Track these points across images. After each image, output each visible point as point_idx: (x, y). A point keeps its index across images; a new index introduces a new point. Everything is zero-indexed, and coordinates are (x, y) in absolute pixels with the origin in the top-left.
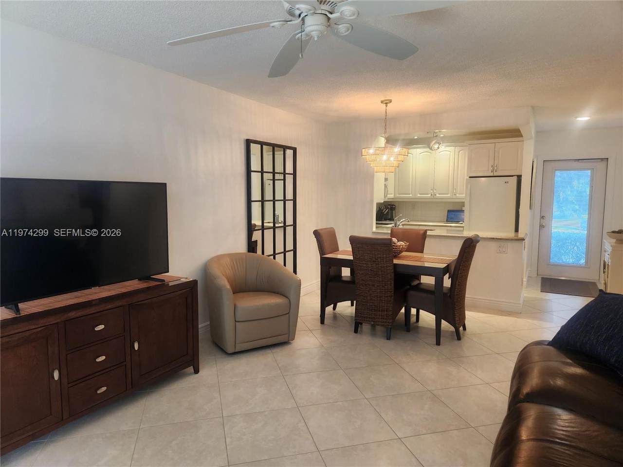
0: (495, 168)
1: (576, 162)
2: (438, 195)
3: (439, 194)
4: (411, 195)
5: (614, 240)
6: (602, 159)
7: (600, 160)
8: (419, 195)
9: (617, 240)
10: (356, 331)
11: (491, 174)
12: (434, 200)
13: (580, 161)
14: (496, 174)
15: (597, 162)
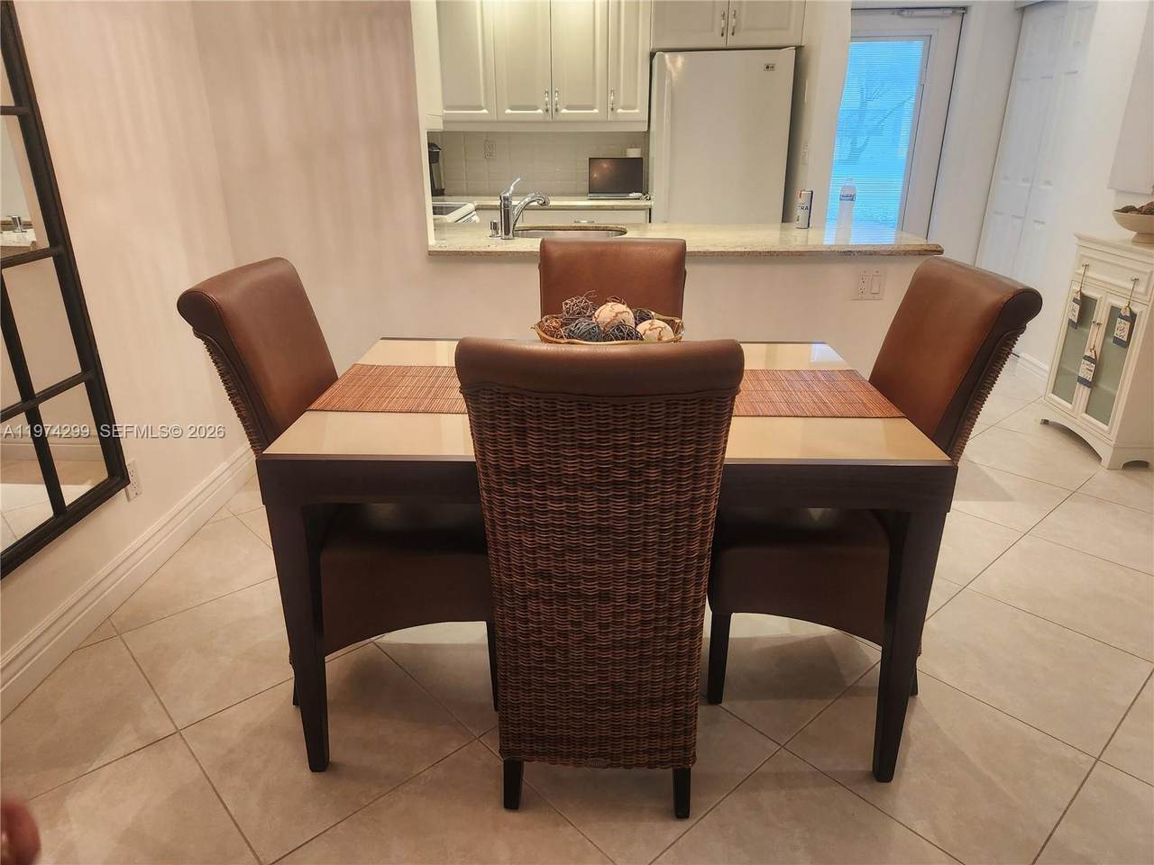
0: (733, 22)
1: (896, 17)
2: (564, 111)
3: (568, 108)
4: (485, 111)
5: (1135, 233)
6: (954, 8)
7: (950, 11)
8: (508, 111)
9: (1140, 234)
10: (512, 800)
11: (721, 43)
12: (551, 129)
13: (905, 13)
14: (732, 42)
15: (942, 17)
